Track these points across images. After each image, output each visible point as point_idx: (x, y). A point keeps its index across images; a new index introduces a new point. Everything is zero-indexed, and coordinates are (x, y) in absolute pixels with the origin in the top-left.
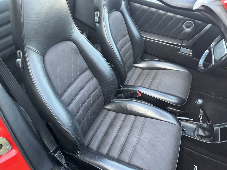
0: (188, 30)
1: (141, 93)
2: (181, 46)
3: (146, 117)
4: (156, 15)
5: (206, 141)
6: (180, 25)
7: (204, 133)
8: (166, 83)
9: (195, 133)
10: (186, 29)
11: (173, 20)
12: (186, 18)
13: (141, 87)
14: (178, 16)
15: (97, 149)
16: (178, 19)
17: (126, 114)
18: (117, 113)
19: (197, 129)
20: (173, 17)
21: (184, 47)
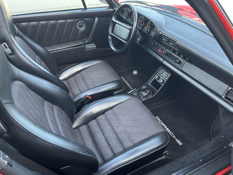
0: (83, 29)
1: (89, 96)
2: (85, 44)
3: (111, 108)
4: (49, 27)
5: (151, 97)
6: (74, 27)
7: (146, 92)
8: (97, 78)
9: (141, 97)
10: (80, 29)
11: (66, 26)
12: (77, 20)
13: (81, 93)
14: (69, 21)
15: (102, 161)
16: (70, 23)
17: (95, 118)
18: (86, 124)
19: (140, 94)
20: (65, 23)
21: (88, 43)
